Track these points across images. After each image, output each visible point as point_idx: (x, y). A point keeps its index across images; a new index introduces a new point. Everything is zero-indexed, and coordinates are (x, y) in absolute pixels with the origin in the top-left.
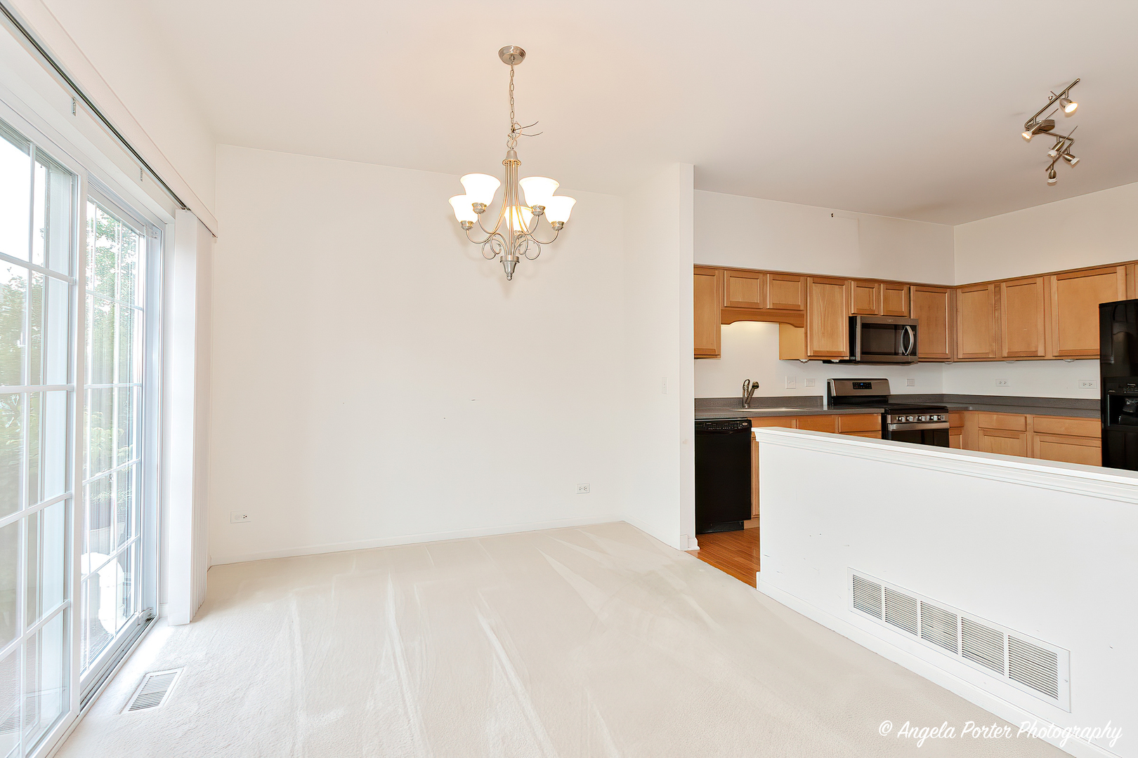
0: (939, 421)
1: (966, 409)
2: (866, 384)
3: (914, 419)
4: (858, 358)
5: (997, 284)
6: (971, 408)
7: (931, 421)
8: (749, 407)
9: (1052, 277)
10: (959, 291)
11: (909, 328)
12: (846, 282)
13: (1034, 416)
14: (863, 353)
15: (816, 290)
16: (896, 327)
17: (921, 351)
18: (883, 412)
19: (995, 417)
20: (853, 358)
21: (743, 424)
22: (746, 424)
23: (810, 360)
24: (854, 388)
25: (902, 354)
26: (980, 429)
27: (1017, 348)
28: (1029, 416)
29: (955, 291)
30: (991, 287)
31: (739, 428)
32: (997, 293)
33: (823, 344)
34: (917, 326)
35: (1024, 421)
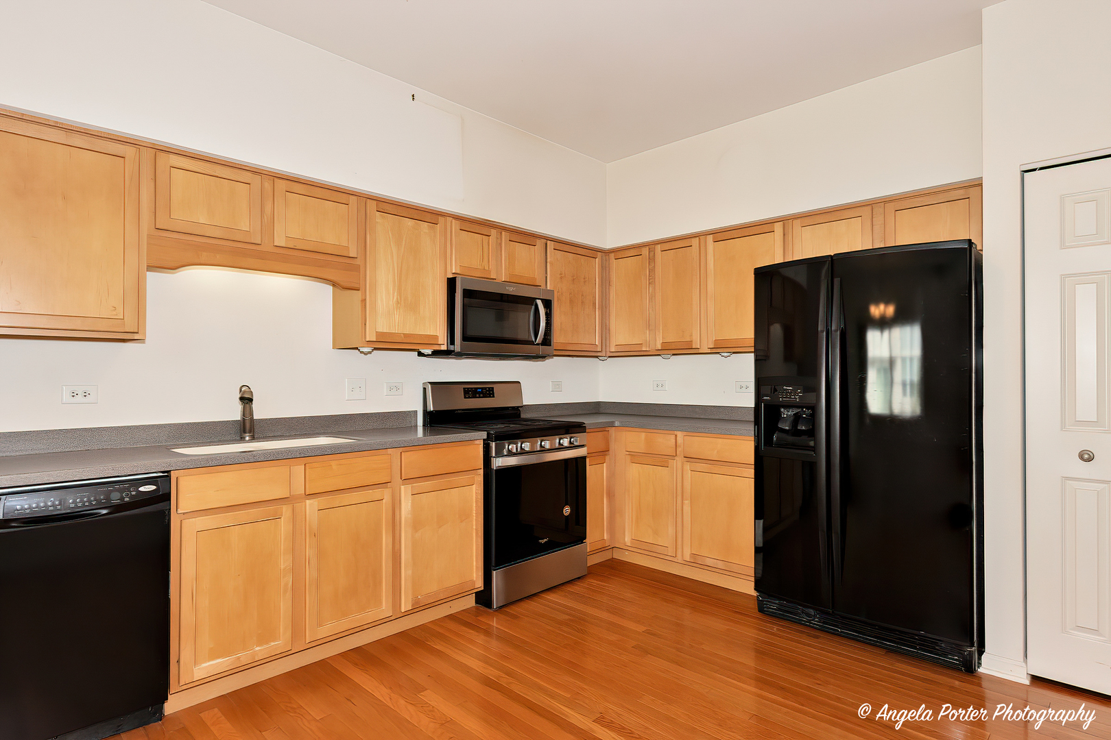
0: (572, 447)
1: (612, 425)
2: (485, 390)
3: (532, 446)
4: (457, 347)
5: (651, 245)
6: (617, 424)
7: (561, 448)
8: (253, 438)
9: (708, 236)
10: (612, 255)
11: (539, 303)
12: (441, 219)
13: (685, 433)
14: (465, 338)
15: (382, 224)
16: (531, 301)
17: (558, 338)
18: (485, 437)
19: (643, 435)
20: (452, 348)
21: (142, 489)
22: (153, 487)
23: (376, 349)
24: (465, 397)
25: (532, 343)
26: (628, 453)
27: (672, 338)
28: (680, 434)
29: (607, 257)
30: (645, 251)
31: (127, 499)
32: (652, 259)
33: (397, 321)
34: (551, 300)
35: (674, 441)
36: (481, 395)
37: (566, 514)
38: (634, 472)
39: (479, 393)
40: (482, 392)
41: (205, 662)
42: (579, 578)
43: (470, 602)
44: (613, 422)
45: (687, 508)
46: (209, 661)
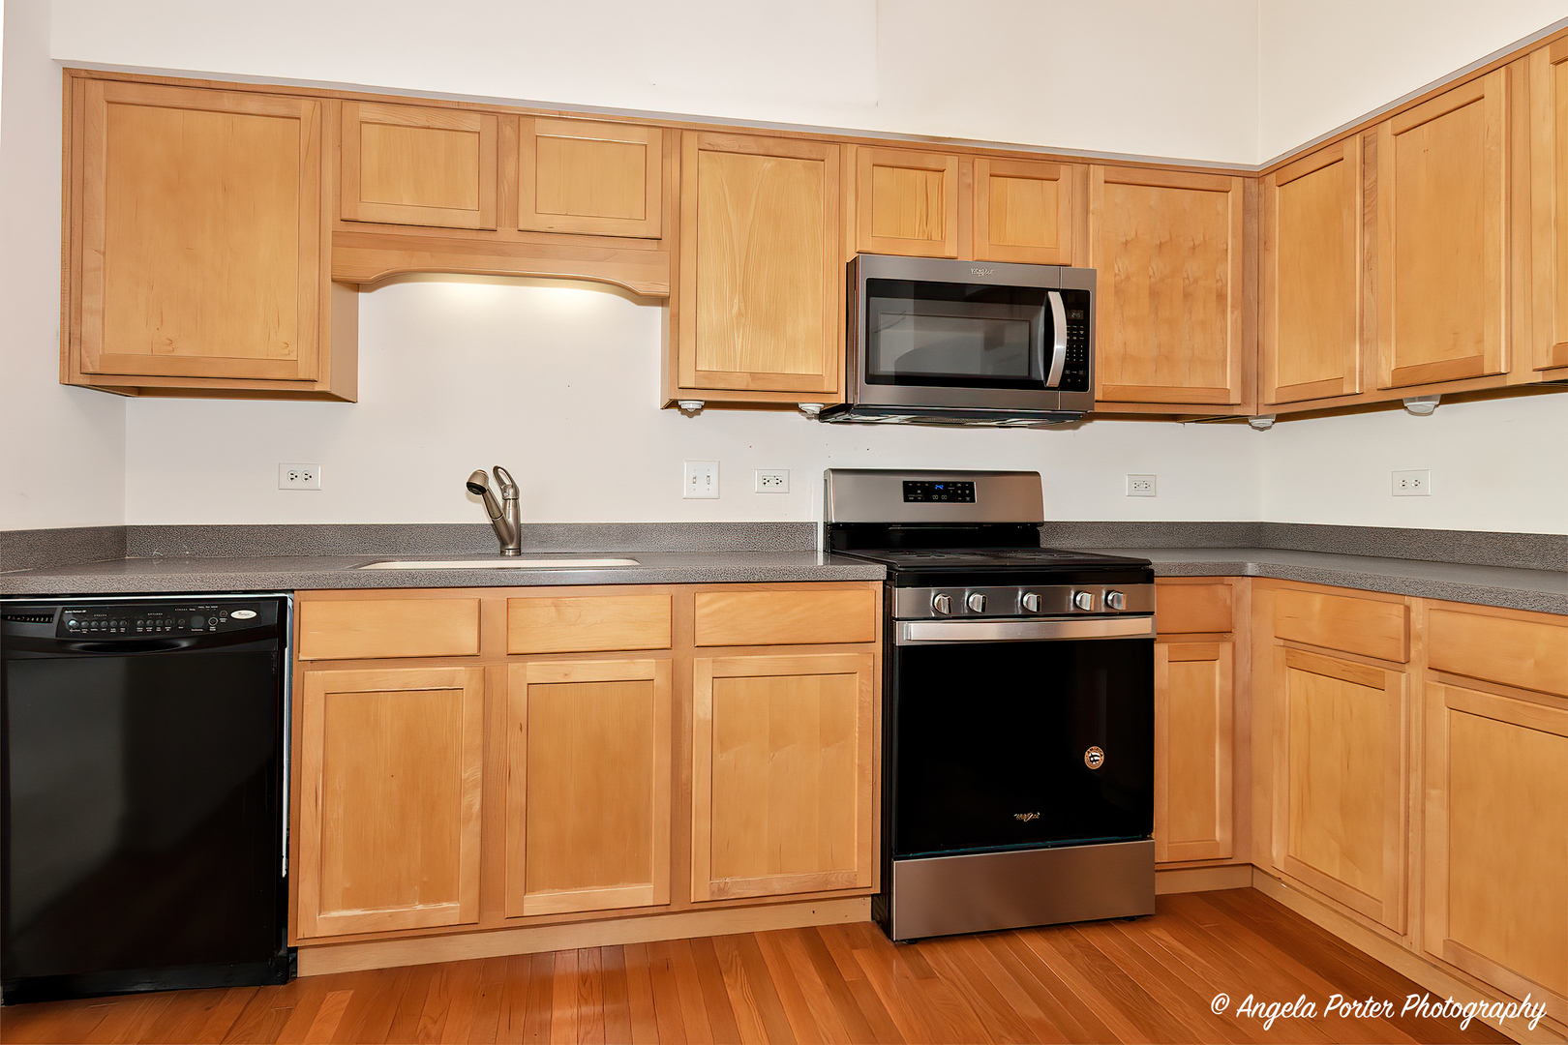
0: (1130, 612)
1: (1236, 571)
2: (957, 488)
5: (1365, 130)
6: (1251, 568)
8: (518, 553)
10: (1271, 182)
11: (1056, 300)
12: (832, 150)
13: (1432, 605)
14: (872, 377)
15: (710, 173)
16: (1036, 296)
17: (1107, 377)
18: (884, 577)
19: (1321, 602)
21: (235, 615)
22: (252, 614)
23: (709, 405)
24: (906, 500)
25: (1039, 385)
26: (1281, 642)
27: (1424, 354)
28: (1417, 605)
29: (1262, 187)
30: (1352, 149)
31: (213, 629)
32: (1368, 162)
33: (738, 351)
34: (1087, 293)
35: (1401, 621)
36: (944, 497)
37: (1095, 766)
38: (1295, 689)
39: (939, 492)
40: (945, 491)
41: (336, 909)
42: (1131, 919)
43: (861, 912)
44: (1243, 566)
45: (1437, 811)
46: (343, 909)
